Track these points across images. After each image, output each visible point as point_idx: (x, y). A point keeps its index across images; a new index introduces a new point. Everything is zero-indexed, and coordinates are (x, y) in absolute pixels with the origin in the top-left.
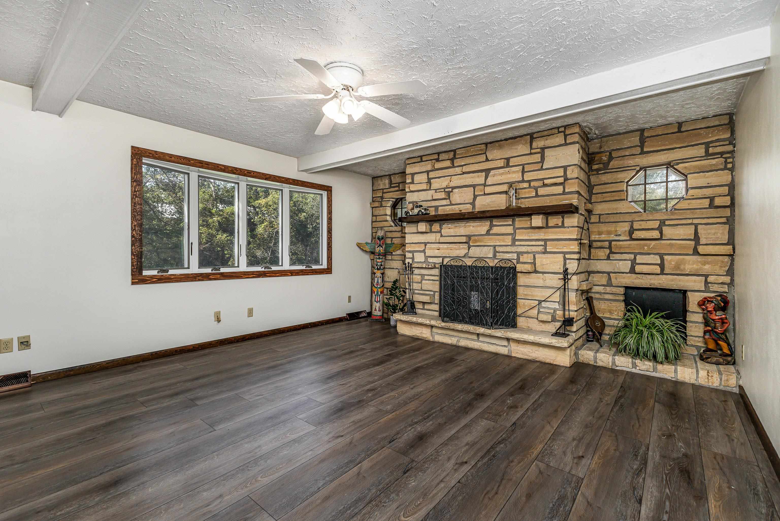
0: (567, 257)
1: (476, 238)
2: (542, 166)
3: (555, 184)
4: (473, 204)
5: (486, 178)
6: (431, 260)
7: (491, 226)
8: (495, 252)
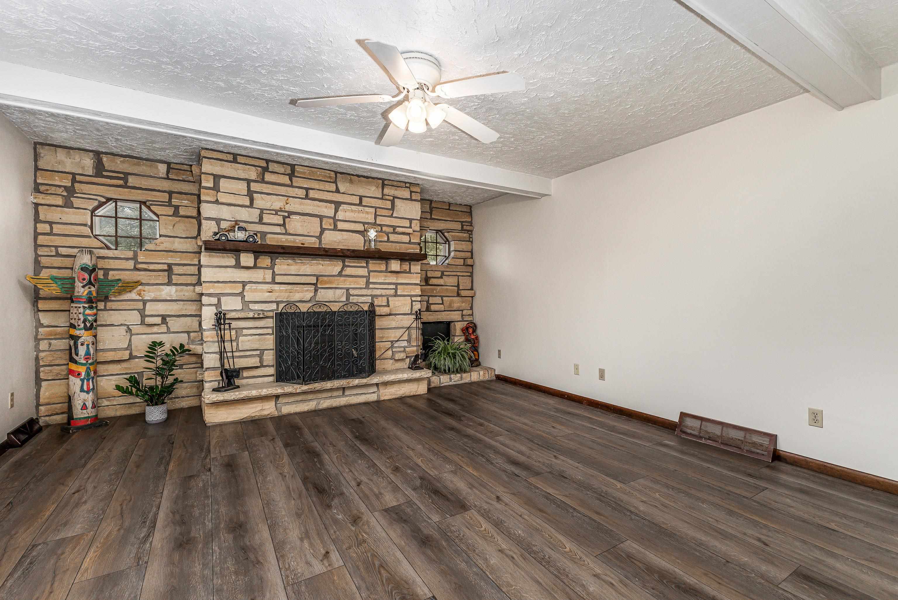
0: (413, 300)
1: (326, 278)
2: (392, 214)
3: (403, 233)
4: (319, 237)
5: (336, 211)
6: (252, 306)
7: (344, 266)
8: (348, 295)
